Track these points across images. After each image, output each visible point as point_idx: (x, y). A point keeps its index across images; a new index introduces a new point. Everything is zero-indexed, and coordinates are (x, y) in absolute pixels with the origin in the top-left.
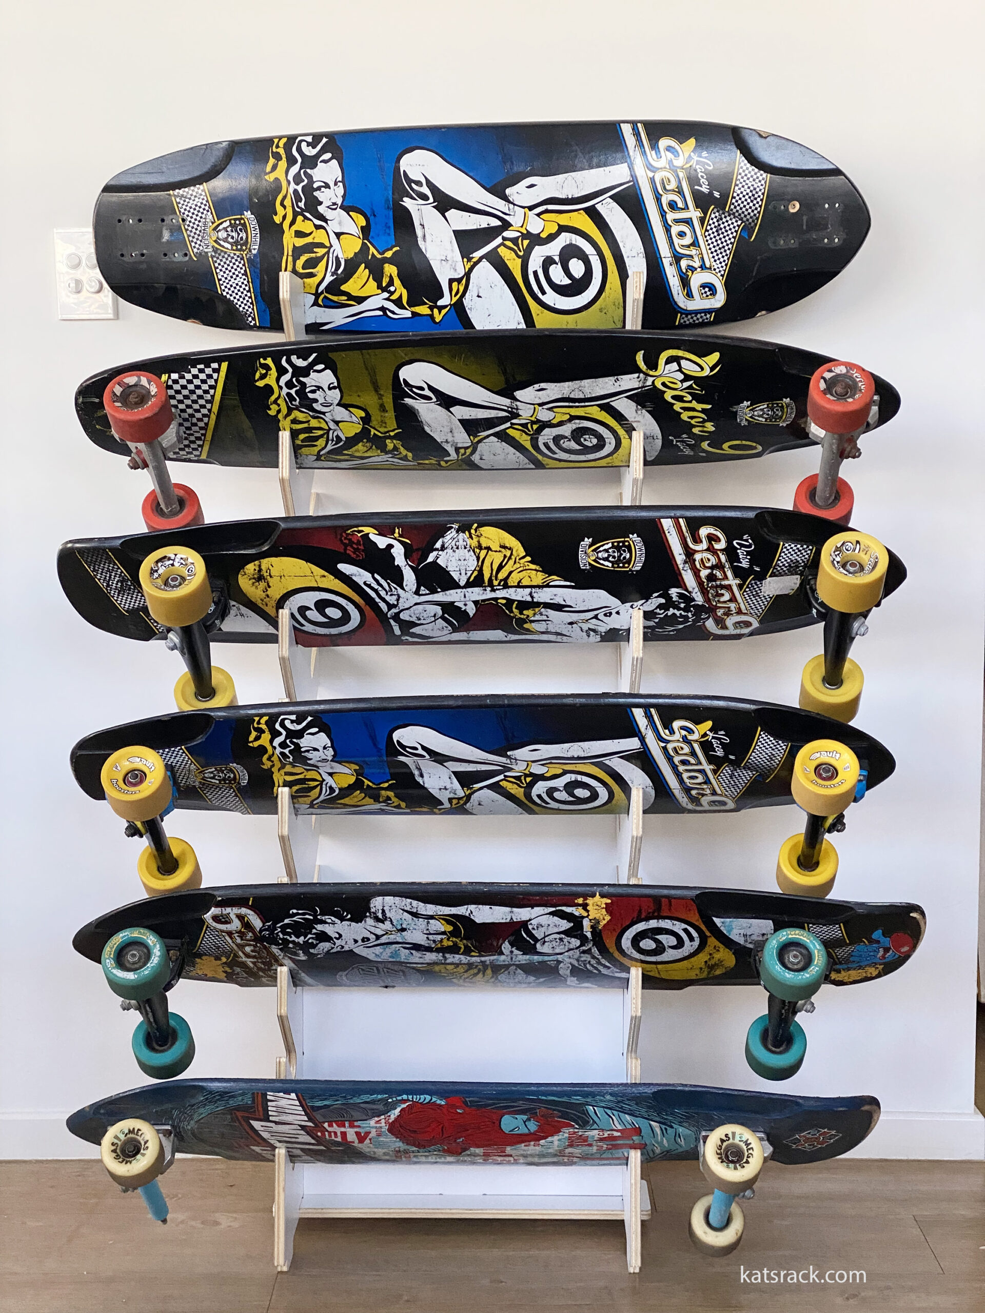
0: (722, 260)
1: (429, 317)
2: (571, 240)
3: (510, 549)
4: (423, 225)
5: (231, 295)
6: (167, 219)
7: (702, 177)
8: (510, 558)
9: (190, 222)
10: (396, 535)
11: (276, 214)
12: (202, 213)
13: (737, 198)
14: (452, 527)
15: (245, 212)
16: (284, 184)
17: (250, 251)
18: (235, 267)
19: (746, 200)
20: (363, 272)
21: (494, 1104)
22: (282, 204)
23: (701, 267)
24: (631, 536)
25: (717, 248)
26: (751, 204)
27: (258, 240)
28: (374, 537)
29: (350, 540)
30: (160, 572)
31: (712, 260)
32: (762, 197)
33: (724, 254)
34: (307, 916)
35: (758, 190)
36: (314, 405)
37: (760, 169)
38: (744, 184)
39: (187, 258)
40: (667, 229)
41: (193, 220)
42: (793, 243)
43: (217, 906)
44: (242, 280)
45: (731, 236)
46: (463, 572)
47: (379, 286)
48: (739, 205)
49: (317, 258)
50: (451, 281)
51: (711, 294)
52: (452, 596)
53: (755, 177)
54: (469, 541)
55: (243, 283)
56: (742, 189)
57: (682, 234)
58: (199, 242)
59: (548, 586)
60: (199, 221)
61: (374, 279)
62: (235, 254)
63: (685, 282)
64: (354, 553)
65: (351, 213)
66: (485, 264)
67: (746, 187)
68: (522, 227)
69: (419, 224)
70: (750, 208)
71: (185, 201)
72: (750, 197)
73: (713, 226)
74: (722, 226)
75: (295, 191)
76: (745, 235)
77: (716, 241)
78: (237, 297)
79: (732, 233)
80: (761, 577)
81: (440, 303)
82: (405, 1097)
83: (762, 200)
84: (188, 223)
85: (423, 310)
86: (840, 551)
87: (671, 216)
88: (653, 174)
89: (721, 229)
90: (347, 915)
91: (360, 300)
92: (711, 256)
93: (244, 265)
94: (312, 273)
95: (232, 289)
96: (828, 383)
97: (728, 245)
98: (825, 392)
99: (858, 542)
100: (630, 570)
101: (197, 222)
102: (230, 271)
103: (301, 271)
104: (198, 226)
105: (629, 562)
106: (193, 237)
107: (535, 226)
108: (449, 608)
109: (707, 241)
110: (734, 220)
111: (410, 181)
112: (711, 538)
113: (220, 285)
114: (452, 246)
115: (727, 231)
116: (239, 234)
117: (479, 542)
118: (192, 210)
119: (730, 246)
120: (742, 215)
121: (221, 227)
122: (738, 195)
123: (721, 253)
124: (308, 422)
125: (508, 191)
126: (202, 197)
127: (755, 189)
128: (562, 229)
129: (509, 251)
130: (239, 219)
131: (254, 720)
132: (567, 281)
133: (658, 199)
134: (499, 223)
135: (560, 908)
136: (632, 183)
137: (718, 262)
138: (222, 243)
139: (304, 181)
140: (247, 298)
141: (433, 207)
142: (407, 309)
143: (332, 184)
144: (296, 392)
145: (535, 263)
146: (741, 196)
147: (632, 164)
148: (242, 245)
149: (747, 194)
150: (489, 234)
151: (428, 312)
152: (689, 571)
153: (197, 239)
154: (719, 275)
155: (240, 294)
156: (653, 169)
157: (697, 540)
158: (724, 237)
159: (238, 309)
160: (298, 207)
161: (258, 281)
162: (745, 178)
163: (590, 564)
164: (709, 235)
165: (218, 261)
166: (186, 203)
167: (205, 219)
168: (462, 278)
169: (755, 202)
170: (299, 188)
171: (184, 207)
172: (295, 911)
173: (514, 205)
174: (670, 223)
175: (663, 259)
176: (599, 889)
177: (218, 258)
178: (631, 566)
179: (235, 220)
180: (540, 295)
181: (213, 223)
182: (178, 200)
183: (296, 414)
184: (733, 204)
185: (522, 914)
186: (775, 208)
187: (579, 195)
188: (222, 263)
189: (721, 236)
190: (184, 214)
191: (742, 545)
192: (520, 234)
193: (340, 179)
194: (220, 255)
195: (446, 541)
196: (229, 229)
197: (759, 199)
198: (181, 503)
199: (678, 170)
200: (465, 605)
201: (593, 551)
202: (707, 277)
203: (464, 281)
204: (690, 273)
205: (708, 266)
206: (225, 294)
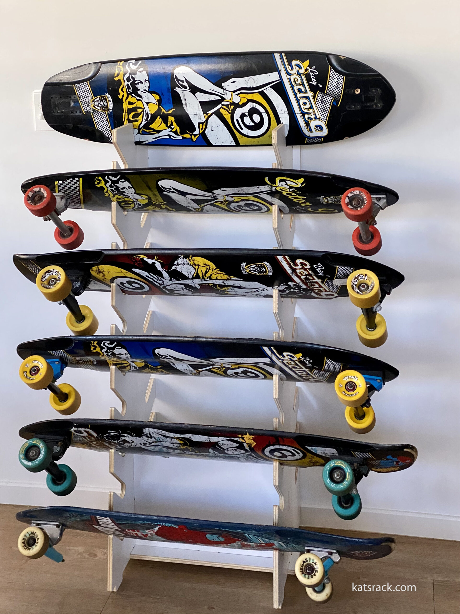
0: (324, 115)
1: (190, 139)
2: (253, 106)
3: (209, 265)
4: (185, 99)
5: (101, 129)
6: (73, 97)
7: (313, 78)
8: (210, 269)
9: (82, 98)
10: (156, 259)
11: (119, 95)
12: (87, 94)
13: (330, 87)
14: (180, 257)
15: (106, 94)
16: (122, 81)
17: (109, 110)
18: (102, 117)
19: (334, 88)
20: (159, 120)
21: (200, 530)
22: (122, 90)
23: (315, 118)
24: (264, 262)
25: (322, 110)
26: (337, 90)
27: (112, 106)
28: (146, 259)
29: (135, 260)
30: (46, 278)
31: (320, 115)
32: (342, 87)
33: (325, 112)
34: (116, 434)
35: (340, 83)
36: (124, 193)
37: (340, 74)
38: (333, 81)
39: (81, 114)
40: (298, 101)
41: (83, 97)
42: (359, 107)
43: (75, 427)
44: (106, 123)
45: (328, 104)
46: (190, 274)
47: (167, 126)
48: (331, 90)
49: (138, 113)
50: (199, 124)
51: (320, 130)
52: (186, 282)
53: (338, 78)
54: (189, 262)
55: (106, 124)
56: (332, 83)
57: (305, 103)
58: (86, 107)
59: (230, 280)
60: (86, 98)
61: (164, 123)
62: (102, 112)
63: (308, 124)
64: (138, 265)
65: (152, 94)
66: (214, 116)
67: (334, 82)
68: (230, 100)
69: (183, 99)
70: (337, 92)
71: (79, 89)
72: (336, 87)
73: (319, 100)
74: (324, 100)
75: (128, 85)
76: (335, 104)
77: (321, 106)
78: (104, 130)
79: (329, 103)
80: (332, 279)
81: (194, 133)
82: (159, 523)
83: (342, 88)
84: (81, 98)
85: (187, 136)
86: (357, 279)
87: (299, 95)
88: (290, 76)
89: (323, 101)
90: (134, 434)
91: (159, 132)
92: (319, 113)
93: (106, 116)
94: (136, 120)
95: (102, 127)
96: (350, 199)
97: (327, 108)
98: (347, 204)
99: (366, 275)
100: (267, 275)
101: (85, 98)
102: (100, 119)
103: (132, 119)
104: (86, 100)
105: (266, 272)
106: (84, 105)
107: (236, 99)
108: (187, 286)
109: (317, 106)
110: (329, 97)
111: (178, 80)
112: (302, 264)
113: (96, 125)
114: (199, 108)
115: (326, 102)
116: (103, 103)
117: (194, 262)
118: (83, 93)
119: (328, 109)
120: (333, 95)
121: (96, 100)
122: (330, 86)
123: (324, 112)
124: (124, 199)
125: (223, 84)
126: (87, 87)
127: (338, 83)
128: (249, 101)
129: (225, 111)
130: (104, 97)
131: (91, 343)
132: (252, 124)
133: (293, 87)
134: (220, 98)
135: (231, 438)
136: (280, 81)
137: (323, 116)
138: (96, 107)
139: (131, 80)
140: (108, 131)
141: (189, 91)
142: (179, 135)
143: (144, 82)
144: (115, 189)
145: (237, 116)
146: (332, 86)
147: (280, 72)
148: (105, 108)
149: (335, 85)
150: (215, 103)
151: (189, 137)
152: (295, 276)
153: (86, 105)
154: (324, 121)
155: (105, 129)
156: (290, 75)
157: (296, 265)
158: (325, 105)
159: (105, 135)
160: (129, 91)
161: (113, 123)
162: (333, 78)
163: (247, 272)
164: (318, 104)
165: (95, 115)
166: (80, 90)
167: (89, 97)
168: (204, 122)
169: (339, 89)
170: (129, 83)
171: (79, 92)
172: (110, 431)
173: (226, 90)
174: (299, 98)
175: (297, 115)
176: (249, 431)
177: (95, 114)
178: (267, 274)
179: (102, 97)
180: (240, 130)
181: (92, 98)
182: (77, 89)
183: (117, 196)
184: (328, 90)
185: (214, 439)
186: (348, 91)
187: (256, 86)
188: (97, 116)
189: (324, 104)
190: (79, 94)
191: (318, 267)
192: (230, 103)
193: (147, 79)
194: (96, 112)
195: (179, 262)
196: (99, 101)
197: (340, 88)
198: (71, 230)
199: (302, 75)
200: (195, 285)
201: (247, 267)
202: (318, 122)
203: (205, 124)
204: (310, 121)
205: (318, 117)
206: (98, 129)
